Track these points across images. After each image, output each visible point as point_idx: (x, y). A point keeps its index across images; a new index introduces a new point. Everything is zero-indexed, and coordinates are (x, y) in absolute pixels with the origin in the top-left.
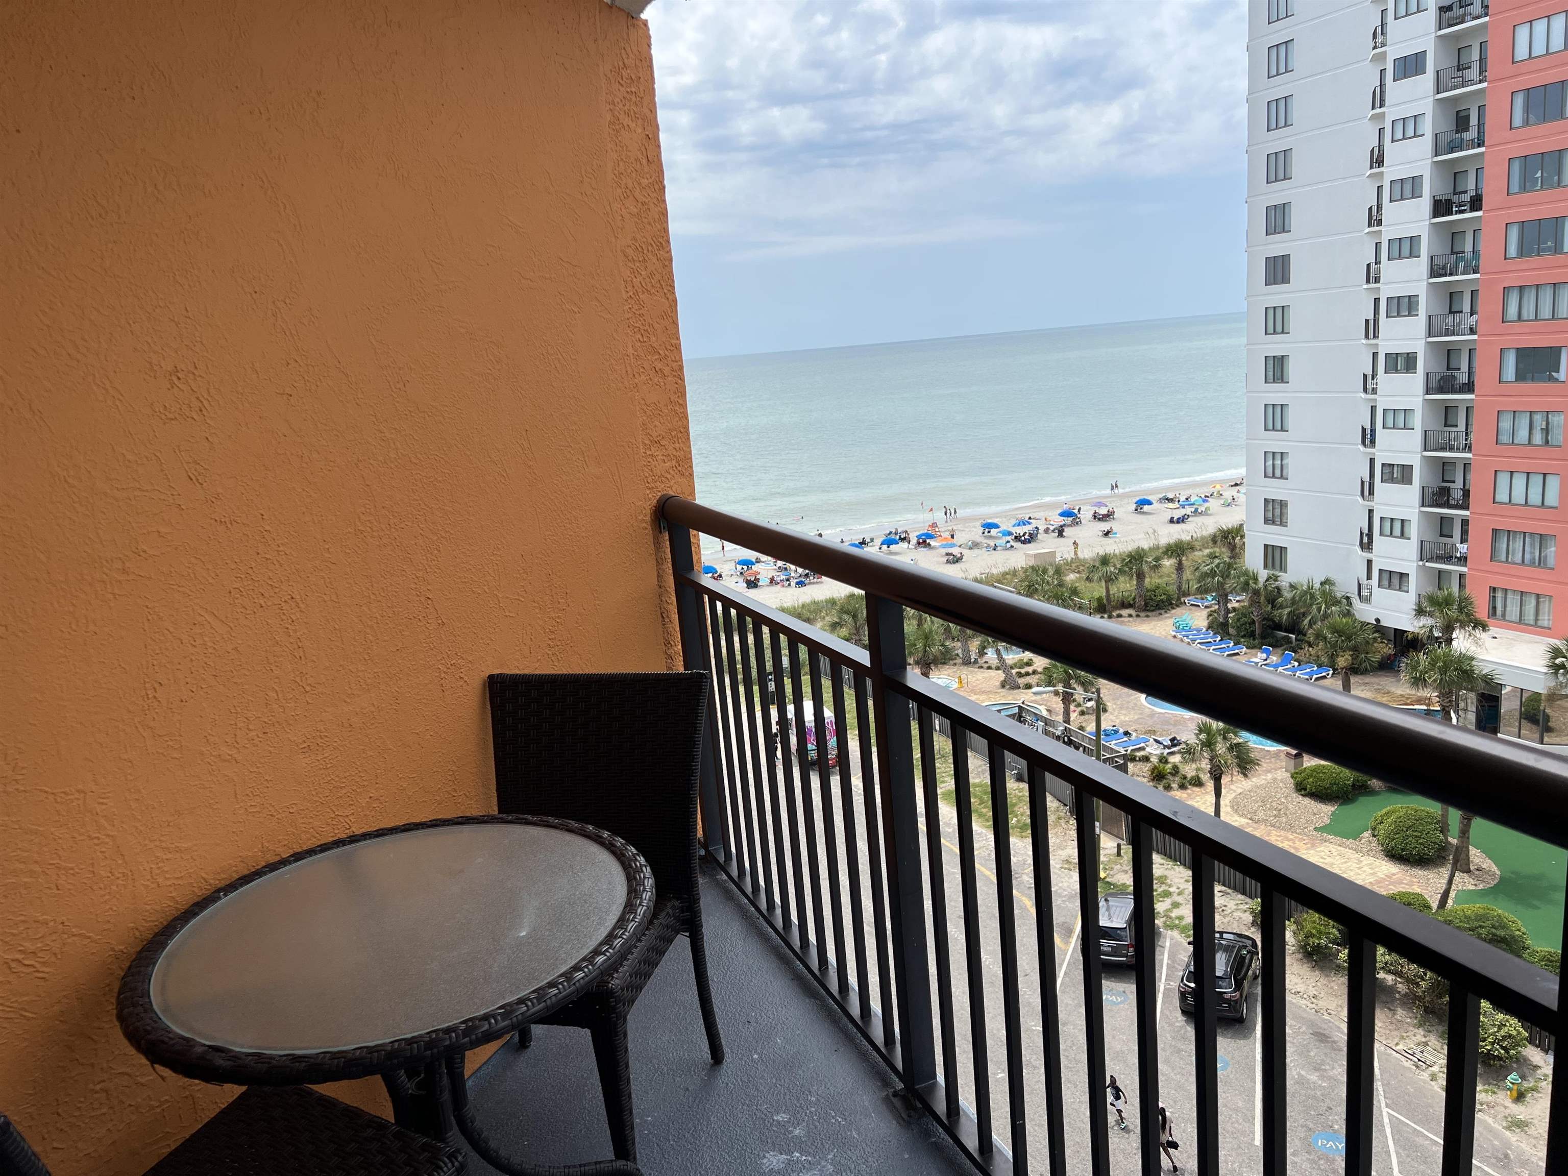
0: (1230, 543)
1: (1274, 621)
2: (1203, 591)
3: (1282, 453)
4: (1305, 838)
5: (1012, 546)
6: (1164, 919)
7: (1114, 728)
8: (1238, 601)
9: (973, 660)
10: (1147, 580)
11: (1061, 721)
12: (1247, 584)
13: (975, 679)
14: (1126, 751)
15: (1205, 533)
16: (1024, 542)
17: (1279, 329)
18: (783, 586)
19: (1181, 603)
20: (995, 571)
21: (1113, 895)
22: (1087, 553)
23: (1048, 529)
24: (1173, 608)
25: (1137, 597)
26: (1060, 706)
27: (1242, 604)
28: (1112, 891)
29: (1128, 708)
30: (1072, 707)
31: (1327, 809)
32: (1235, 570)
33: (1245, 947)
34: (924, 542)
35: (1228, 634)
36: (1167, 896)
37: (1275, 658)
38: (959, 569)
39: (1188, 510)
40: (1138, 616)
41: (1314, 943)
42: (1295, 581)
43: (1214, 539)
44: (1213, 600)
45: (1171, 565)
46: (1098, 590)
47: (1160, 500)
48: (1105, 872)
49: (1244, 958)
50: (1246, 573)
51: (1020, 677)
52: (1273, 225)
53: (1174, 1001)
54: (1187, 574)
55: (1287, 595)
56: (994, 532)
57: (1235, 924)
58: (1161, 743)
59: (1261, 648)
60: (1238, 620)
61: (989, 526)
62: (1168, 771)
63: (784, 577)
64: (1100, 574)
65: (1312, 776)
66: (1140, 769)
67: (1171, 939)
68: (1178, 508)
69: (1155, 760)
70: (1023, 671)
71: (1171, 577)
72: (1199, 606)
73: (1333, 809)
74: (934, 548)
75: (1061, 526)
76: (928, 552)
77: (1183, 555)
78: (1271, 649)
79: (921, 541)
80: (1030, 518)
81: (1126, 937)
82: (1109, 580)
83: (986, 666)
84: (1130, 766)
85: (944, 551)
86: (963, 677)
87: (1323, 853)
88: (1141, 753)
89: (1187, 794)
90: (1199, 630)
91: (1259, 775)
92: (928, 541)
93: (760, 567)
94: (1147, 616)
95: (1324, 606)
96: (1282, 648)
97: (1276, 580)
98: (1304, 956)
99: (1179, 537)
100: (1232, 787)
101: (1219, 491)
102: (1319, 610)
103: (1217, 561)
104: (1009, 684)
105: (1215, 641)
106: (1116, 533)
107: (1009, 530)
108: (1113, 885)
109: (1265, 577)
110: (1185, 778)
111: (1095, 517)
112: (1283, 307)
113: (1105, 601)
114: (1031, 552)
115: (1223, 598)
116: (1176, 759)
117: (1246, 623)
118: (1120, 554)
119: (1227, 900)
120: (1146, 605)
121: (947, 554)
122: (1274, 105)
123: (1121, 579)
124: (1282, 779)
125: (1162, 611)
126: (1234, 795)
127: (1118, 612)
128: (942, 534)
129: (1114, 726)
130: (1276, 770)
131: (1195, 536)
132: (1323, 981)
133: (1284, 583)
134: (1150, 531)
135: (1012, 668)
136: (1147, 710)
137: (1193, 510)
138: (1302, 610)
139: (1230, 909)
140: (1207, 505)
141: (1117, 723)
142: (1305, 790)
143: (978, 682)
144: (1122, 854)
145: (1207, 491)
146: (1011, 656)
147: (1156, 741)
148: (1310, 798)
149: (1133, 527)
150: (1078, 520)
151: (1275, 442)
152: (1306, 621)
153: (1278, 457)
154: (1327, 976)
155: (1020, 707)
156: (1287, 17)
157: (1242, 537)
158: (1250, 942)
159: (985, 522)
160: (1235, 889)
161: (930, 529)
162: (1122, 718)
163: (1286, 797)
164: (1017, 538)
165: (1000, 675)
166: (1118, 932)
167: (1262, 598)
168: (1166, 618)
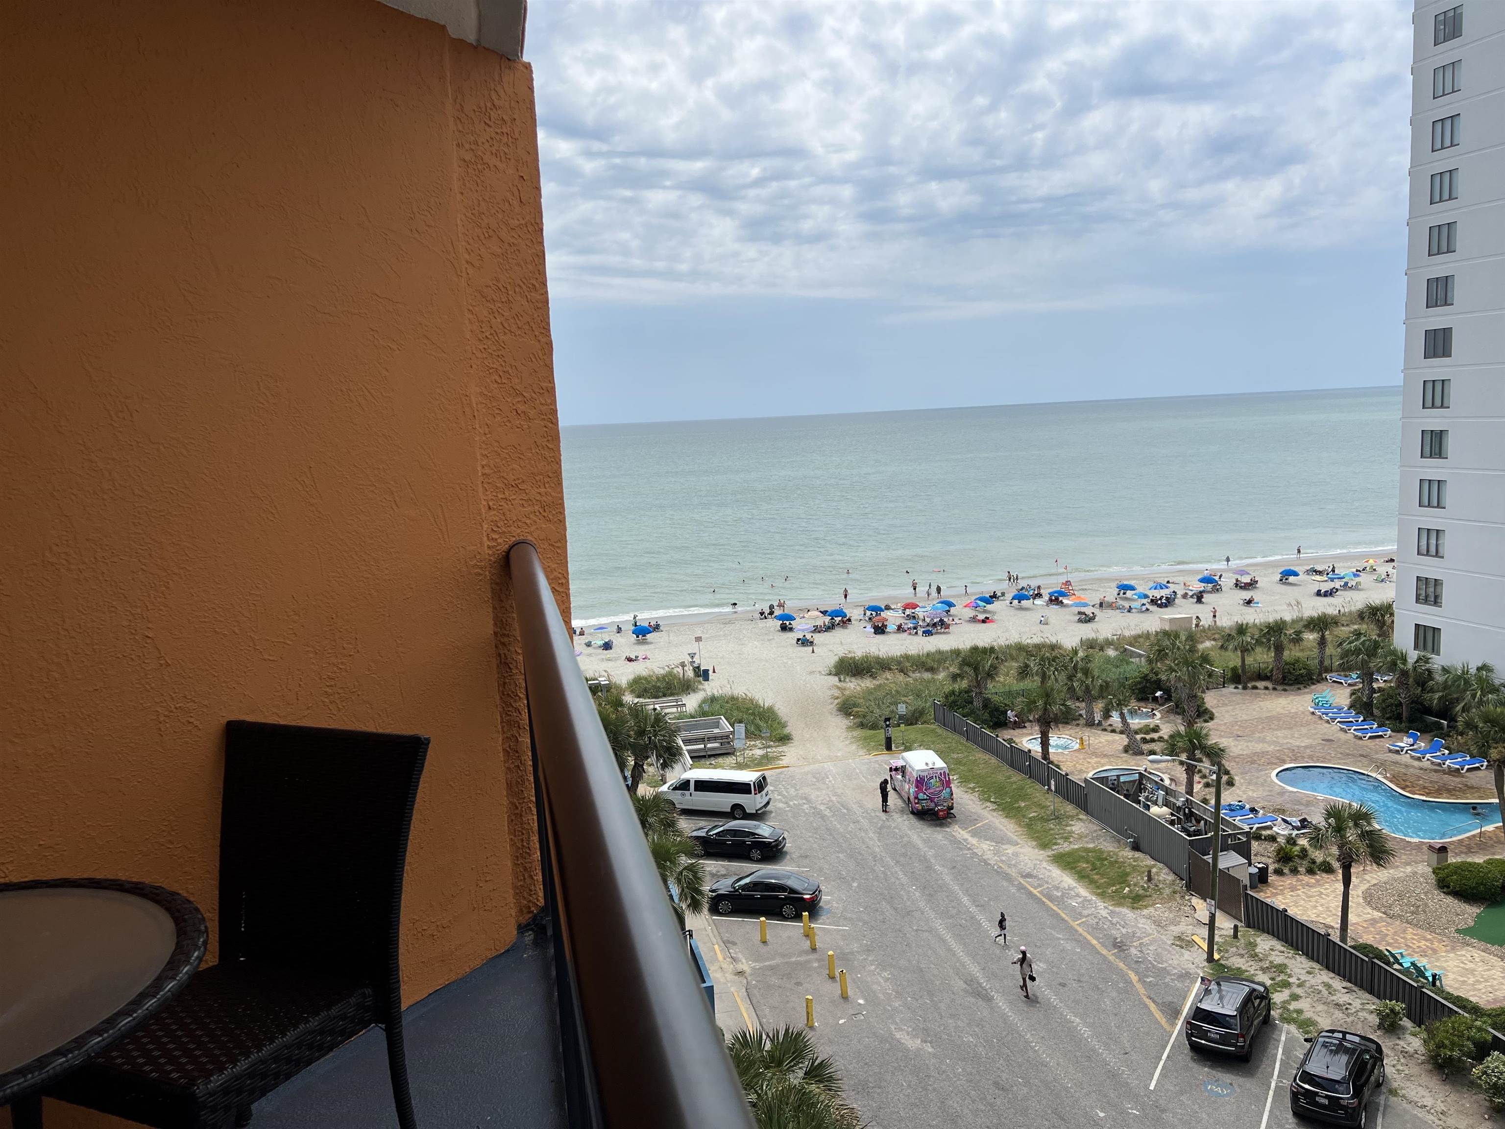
0: (1378, 620)
1: (1422, 704)
2: (1345, 668)
3: (1437, 531)
4: (1444, 939)
5: (1147, 610)
6: (1280, 1011)
7: (1240, 804)
8: (1385, 681)
9: (1096, 722)
10: (1286, 653)
11: (1184, 792)
12: (1394, 664)
13: (1097, 741)
14: (1251, 828)
15: (1353, 609)
16: (1161, 606)
17: (1438, 402)
18: (910, 634)
19: (1323, 679)
20: (1127, 633)
21: (1227, 979)
22: (1226, 622)
23: (1186, 594)
24: (1314, 684)
25: (1275, 669)
26: (1183, 777)
27: (1389, 685)
28: (1225, 975)
29: (1256, 783)
30: (1197, 778)
31: (1470, 912)
32: (1382, 648)
33: (1367, 1051)
34: (1057, 599)
35: (1372, 714)
36: (1286, 987)
37: (1423, 744)
38: (1090, 629)
39: (1337, 584)
40: (1274, 689)
41: (1445, 1055)
42: (1449, 665)
43: (1361, 615)
44: (1357, 678)
45: (1314, 639)
46: (1233, 660)
47: (1308, 572)
48: (1219, 954)
49: (1367, 1063)
50: (1394, 653)
51: (1144, 743)
52: (1435, 298)
53: (1286, 1100)
54: (1330, 650)
55: (1439, 678)
56: (1129, 593)
57: (1360, 1025)
58: (1290, 824)
59: (1407, 732)
60: (1384, 701)
61: (1124, 588)
62: (1296, 853)
63: (912, 625)
64: (1236, 644)
65: (1456, 873)
66: (1265, 849)
67: (1288, 1033)
68: (1326, 581)
69: (1281, 840)
70: (1148, 737)
71: (1313, 651)
72: (1341, 683)
73: (1478, 911)
74: (1067, 606)
75: (1201, 592)
76: (1060, 609)
77: (1326, 629)
78: (1419, 734)
79: (1053, 598)
80: (1168, 582)
81: (1236, 1025)
82: (1245, 650)
83: (1110, 728)
84: (1255, 845)
85: (1077, 610)
86: (1085, 738)
87: (1464, 958)
88: (1268, 832)
89: (1315, 879)
90: (1340, 709)
91: (1397, 867)
92: (1060, 599)
93: (888, 613)
94: (1285, 690)
95: (1479, 693)
96: (1432, 734)
97: (1427, 662)
98: (1435, 1068)
99: (1325, 611)
100: (1367, 877)
101: (1372, 567)
102: (1474, 696)
103: (1363, 639)
104: (1133, 749)
105: (1358, 721)
106: (1258, 603)
107: (1146, 593)
108: (1227, 968)
109: (1415, 658)
110: (1314, 862)
111: (1236, 585)
112: (1443, 381)
113: (1240, 671)
114: (1166, 617)
115: (1368, 677)
116: (1303, 842)
117: (1392, 704)
118: (1261, 624)
119: (1352, 997)
120: (1284, 678)
121: (1080, 613)
122: (1438, 178)
123: (1259, 649)
124: (1423, 874)
125: (1301, 686)
126: (1368, 885)
127: (1254, 683)
128: (1076, 593)
129: (1240, 801)
130: (1416, 863)
131: (1342, 610)
132: (1453, 1097)
133: (1436, 666)
134: (1294, 602)
135: (1136, 733)
136: (1277, 787)
137: (1342, 584)
138: (1455, 696)
139: (1355, 1008)
140: (1358, 579)
141: (1244, 798)
142: (1448, 887)
143: (1101, 745)
144: (1239, 937)
145: (1360, 565)
146: (1137, 721)
147: (1284, 820)
148: (1453, 897)
149: (1277, 598)
150: (1218, 587)
151: (1431, 519)
152: (1459, 708)
153: (1433, 536)
154: (1458, 1091)
155: (1140, 774)
156: (1453, 92)
157: (1392, 614)
158: (1374, 1046)
159: (1121, 583)
160: (1361, 987)
161: (1063, 586)
162: (1250, 793)
163: (1426, 894)
164: (1154, 602)
165: (1124, 740)
166: (1227, 1019)
167: (1411, 680)
168: (1304, 693)
